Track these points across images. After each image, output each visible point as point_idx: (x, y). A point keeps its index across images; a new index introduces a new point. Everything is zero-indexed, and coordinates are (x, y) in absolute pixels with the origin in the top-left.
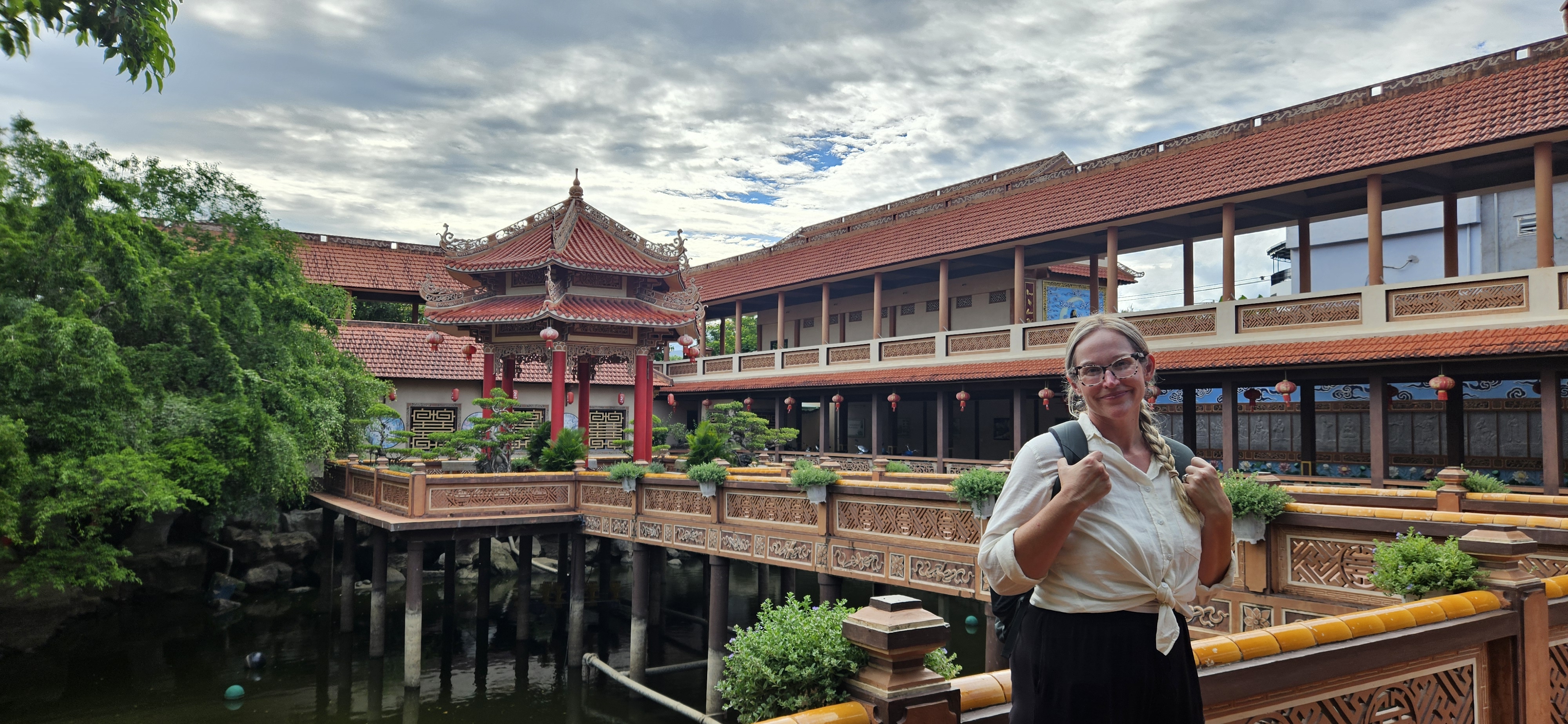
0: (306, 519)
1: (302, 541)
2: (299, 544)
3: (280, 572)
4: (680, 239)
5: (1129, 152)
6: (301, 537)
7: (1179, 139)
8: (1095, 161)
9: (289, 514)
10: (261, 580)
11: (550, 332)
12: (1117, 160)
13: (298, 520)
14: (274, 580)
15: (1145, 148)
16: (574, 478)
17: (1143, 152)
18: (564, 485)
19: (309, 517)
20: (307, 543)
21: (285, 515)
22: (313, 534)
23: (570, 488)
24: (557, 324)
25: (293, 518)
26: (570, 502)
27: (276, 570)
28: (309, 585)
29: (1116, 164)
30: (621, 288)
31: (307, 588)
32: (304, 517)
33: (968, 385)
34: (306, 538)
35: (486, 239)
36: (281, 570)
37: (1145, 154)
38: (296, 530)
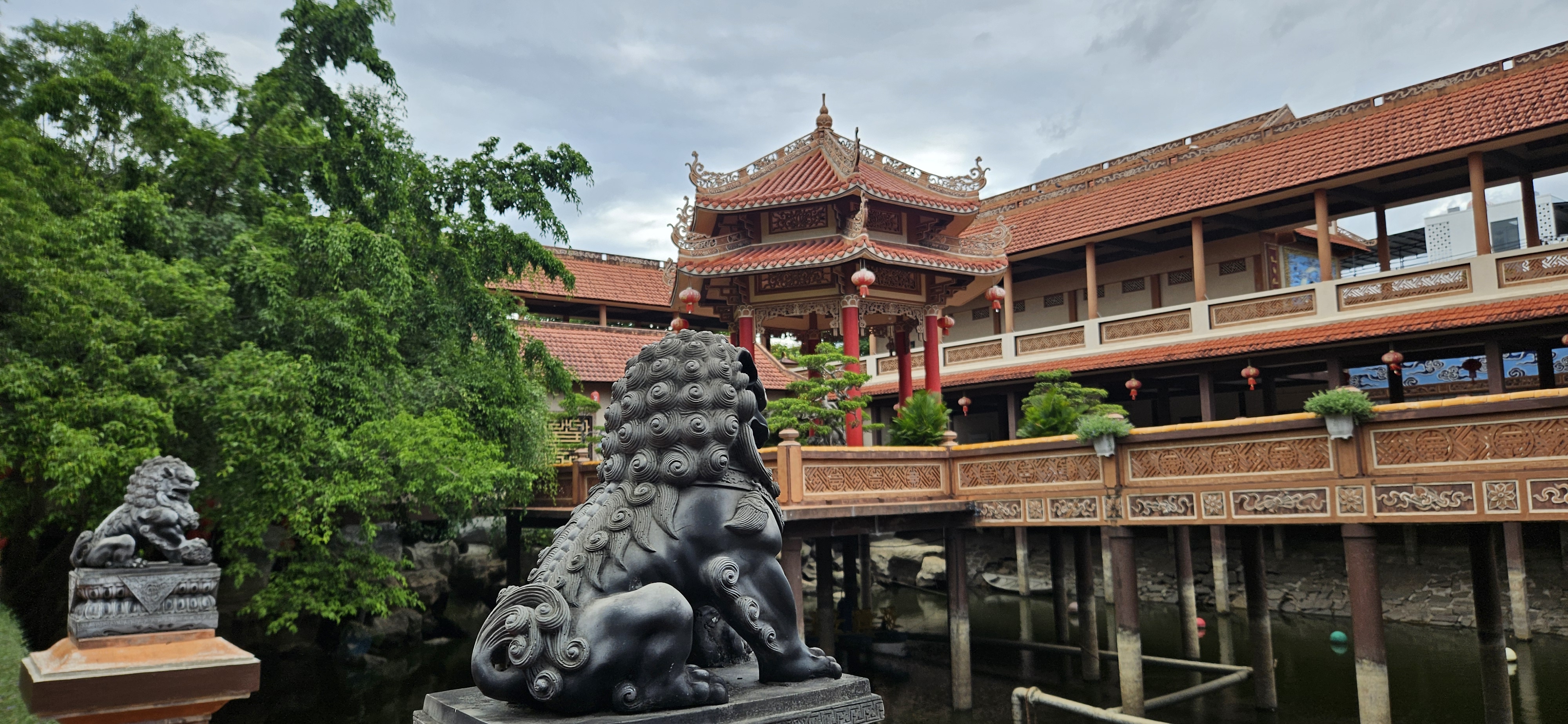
0: (435, 554)
1: (434, 581)
2: (430, 585)
3: (410, 620)
4: (979, 169)
5: (1457, 74)
6: (431, 575)
7: (1537, 52)
8: (1405, 90)
9: (413, 547)
10: (391, 631)
11: (865, 274)
12: (1441, 84)
13: (425, 555)
14: (405, 631)
15: (1483, 67)
16: (947, 455)
17: (1481, 72)
18: (935, 464)
19: (438, 551)
20: (438, 584)
21: (409, 548)
22: (443, 572)
23: (943, 469)
24: (871, 264)
25: (419, 552)
26: (943, 488)
27: (405, 619)
28: (446, 636)
29: (1439, 90)
30: (901, 234)
31: (444, 640)
32: (432, 551)
33: (1258, 357)
34: (437, 577)
35: (736, 174)
36: (412, 618)
37: (1484, 74)
38: (423, 567)
